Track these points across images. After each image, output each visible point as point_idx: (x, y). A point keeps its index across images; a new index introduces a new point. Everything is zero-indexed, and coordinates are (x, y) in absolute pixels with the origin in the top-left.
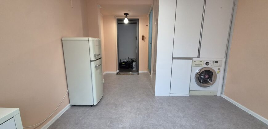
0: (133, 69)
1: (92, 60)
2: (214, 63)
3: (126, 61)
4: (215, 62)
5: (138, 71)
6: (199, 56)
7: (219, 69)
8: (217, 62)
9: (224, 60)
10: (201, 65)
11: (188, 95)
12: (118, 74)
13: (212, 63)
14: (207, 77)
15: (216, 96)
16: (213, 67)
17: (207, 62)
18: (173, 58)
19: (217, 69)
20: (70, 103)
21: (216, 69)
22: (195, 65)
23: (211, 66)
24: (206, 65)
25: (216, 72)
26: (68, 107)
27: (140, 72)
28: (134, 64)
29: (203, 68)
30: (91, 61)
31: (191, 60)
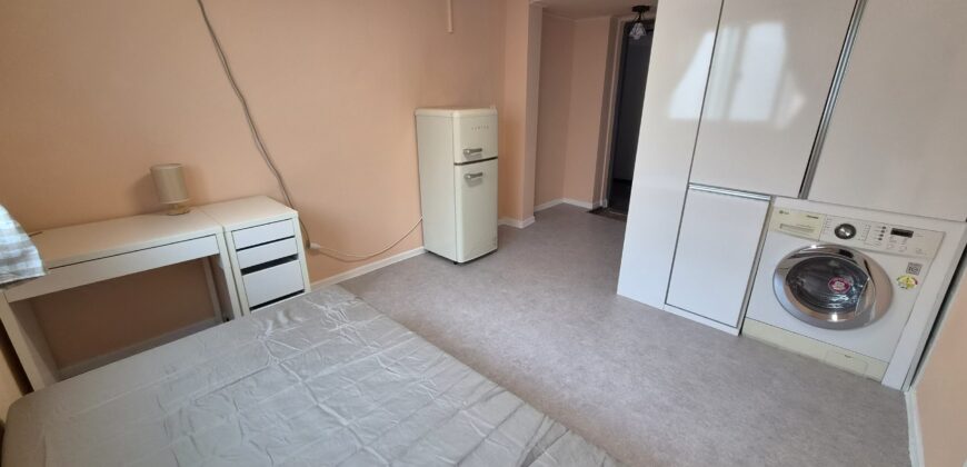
1: (458, 162)
2: (888, 234)
4: (895, 232)
6: (804, 192)
7: (914, 269)
8: (908, 234)
9: (958, 230)
10: (813, 231)
11: (734, 332)
12: (597, 211)
13: (874, 234)
16: (877, 252)
17: (846, 226)
19: (905, 267)
20: (423, 245)
21: (892, 267)
22: (784, 226)
23: (866, 247)
24: (840, 234)
25: (893, 279)
26: (418, 251)
30: (456, 164)
31: (765, 204)
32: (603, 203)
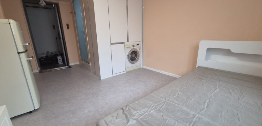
0: (59, 64)
3: (44, 56)
5: (68, 65)
6: (128, 41)
7: (140, 49)
8: (138, 44)
9: (142, 42)
10: (130, 47)
11: (125, 72)
12: (40, 72)
13: (136, 45)
14: (134, 56)
15: (140, 68)
16: (137, 48)
17: (133, 45)
18: (112, 44)
21: (138, 49)
22: (127, 48)
24: (133, 47)
25: (139, 51)
27: (70, 64)
28: (59, 58)
29: (131, 50)
31: (124, 44)
32: (39, 69)
